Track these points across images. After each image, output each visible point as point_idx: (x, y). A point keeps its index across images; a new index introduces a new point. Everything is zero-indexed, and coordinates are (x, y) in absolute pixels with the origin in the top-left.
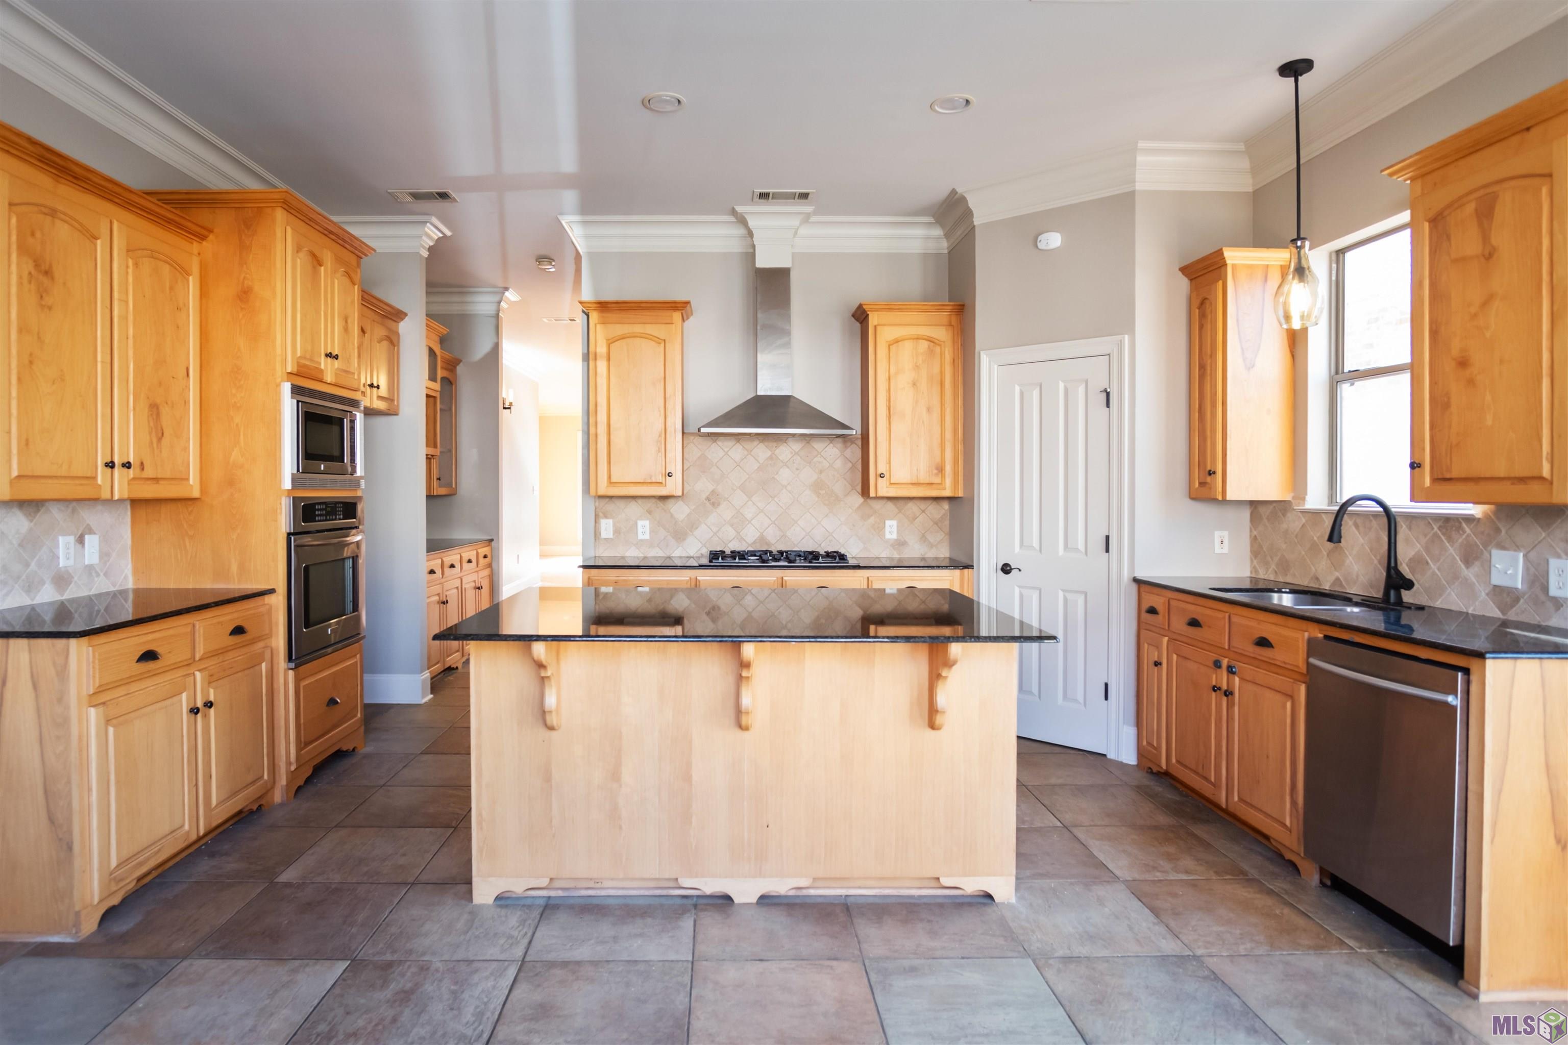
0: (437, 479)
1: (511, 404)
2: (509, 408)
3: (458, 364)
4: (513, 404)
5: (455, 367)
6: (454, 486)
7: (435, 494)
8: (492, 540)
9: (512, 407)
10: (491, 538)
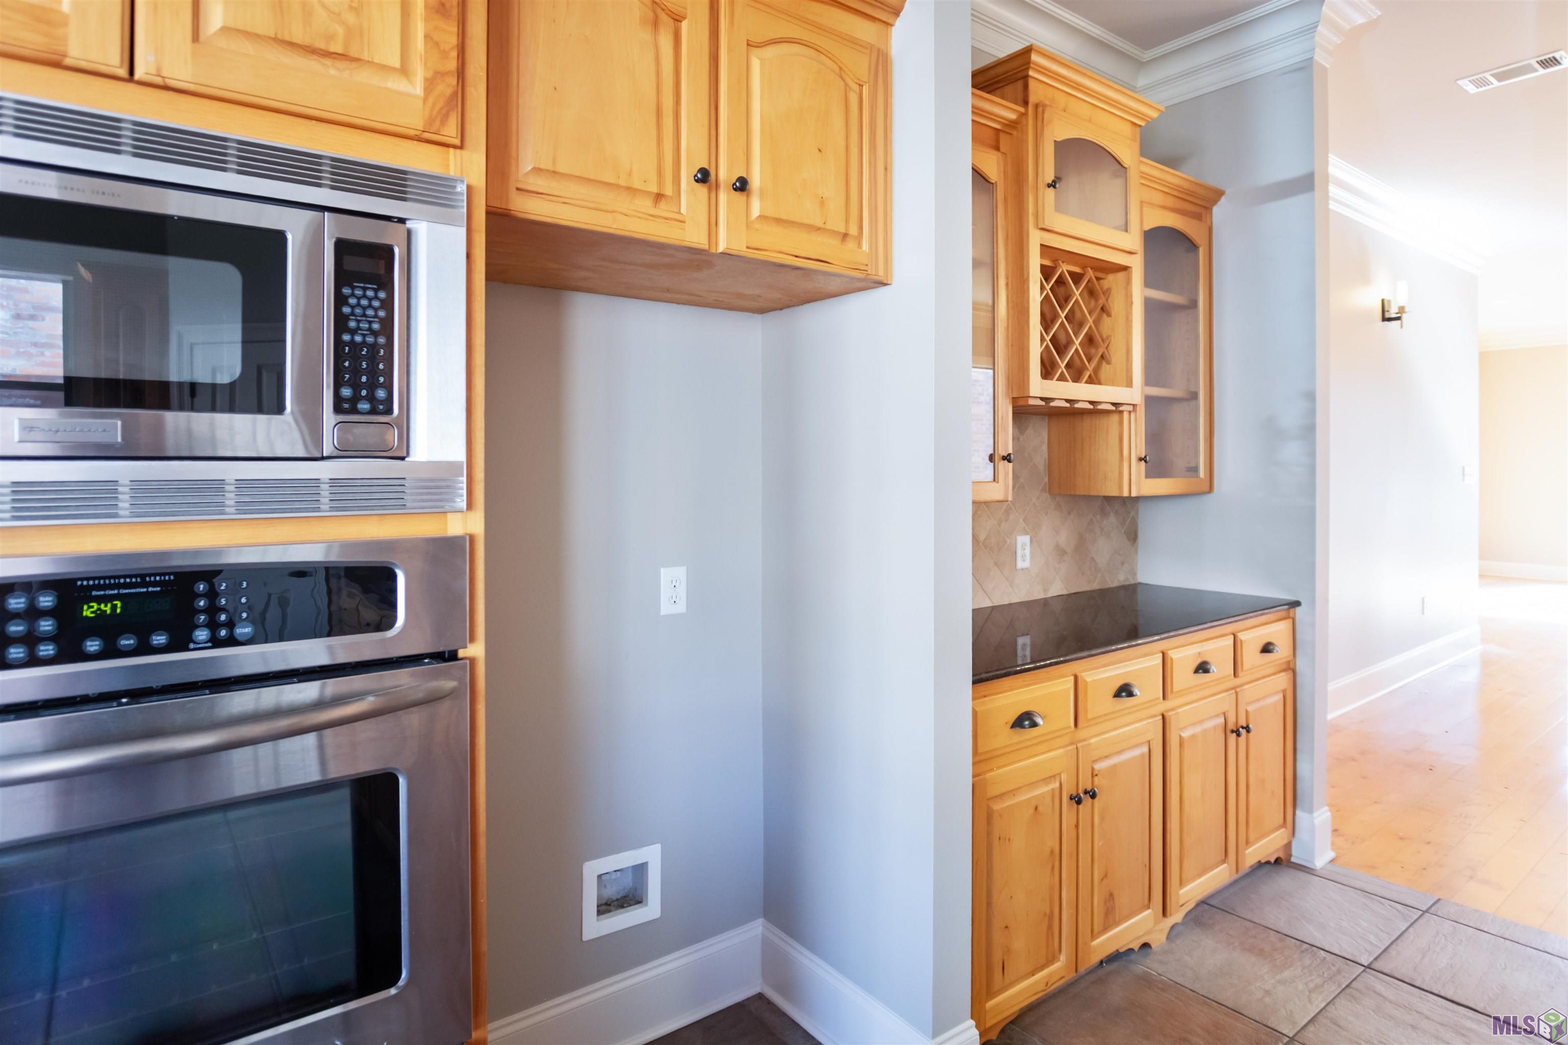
0: (1140, 459)
1: (1402, 310)
2: (1398, 318)
3: (1215, 201)
4: (1406, 309)
5: (1209, 209)
6: (1202, 473)
7: (1134, 494)
8: (1297, 604)
9: (1404, 316)
10: (1293, 598)
